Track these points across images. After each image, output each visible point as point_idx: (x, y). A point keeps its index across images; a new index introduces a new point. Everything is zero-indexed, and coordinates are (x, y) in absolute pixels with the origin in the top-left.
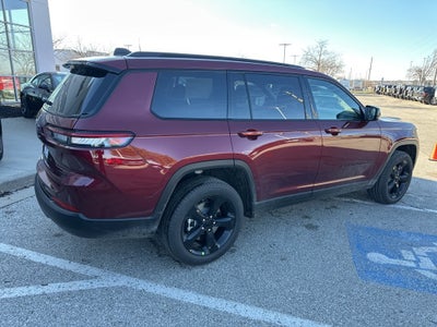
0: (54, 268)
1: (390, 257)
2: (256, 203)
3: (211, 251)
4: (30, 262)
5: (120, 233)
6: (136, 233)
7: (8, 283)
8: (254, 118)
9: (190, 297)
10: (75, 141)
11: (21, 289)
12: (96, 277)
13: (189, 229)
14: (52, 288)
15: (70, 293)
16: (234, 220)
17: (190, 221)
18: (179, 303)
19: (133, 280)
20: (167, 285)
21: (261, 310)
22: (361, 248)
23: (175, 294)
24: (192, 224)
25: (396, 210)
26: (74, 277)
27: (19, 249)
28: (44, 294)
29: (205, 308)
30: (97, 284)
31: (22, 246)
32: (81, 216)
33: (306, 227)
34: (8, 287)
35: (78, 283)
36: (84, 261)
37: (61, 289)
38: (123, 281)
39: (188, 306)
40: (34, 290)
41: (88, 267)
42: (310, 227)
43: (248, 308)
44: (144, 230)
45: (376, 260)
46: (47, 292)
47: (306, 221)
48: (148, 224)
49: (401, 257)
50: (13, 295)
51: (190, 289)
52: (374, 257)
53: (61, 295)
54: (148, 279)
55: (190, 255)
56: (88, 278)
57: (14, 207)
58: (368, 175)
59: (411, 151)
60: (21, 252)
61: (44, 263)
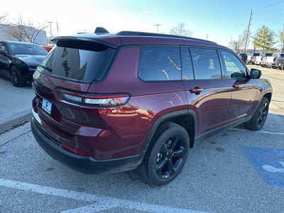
0: (58, 197)
1: (277, 168)
2: (196, 137)
3: (171, 175)
4: (37, 194)
10: (88, 101)
12: (94, 202)
16: (184, 151)
17: (158, 155)
19: (123, 201)
20: (148, 202)
22: (256, 162)
24: (160, 157)
25: (262, 135)
26: (77, 203)
30: (97, 208)
31: (25, 181)
32: (91, 159)
33: (217, 150)
42: (219, 150)
44: (133, 165)
45: (270, 171)
47: (215, 146)
52: (267, 167)
55: (161, 180)
59: (268, 96)
60: (26, 186)
61: (49, 194)
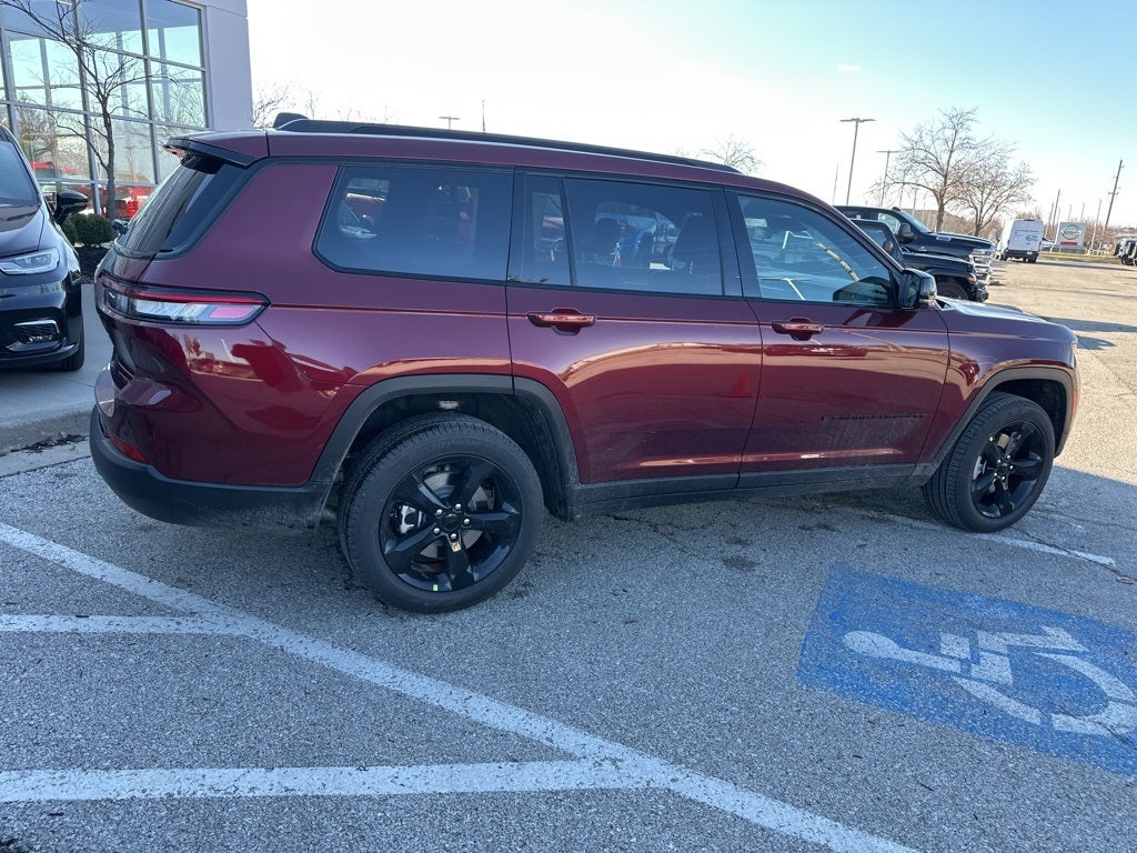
0: (113, 588)
1: (904, 645)
2: (578, 487)
3: (457, 586)
4: (70, 572)
5: (235, 516)
6: (271, 521)
7: (10, 606)
8: (581, 283)
9: (377, 672)
10: (144, 307)
11: (33, 618)
12: (192, 614)
13: (405, 527)
14: (97, 624)
15: (127, 636)
16: (518, 519)
17: (405, 510)
18: (346, 680)
19: (267, 627)
20: (337, 644)
21: (521, 713)
22: (840, 618)
23: (347, 662)
24: (411, 518)
26: (148, 607)
27: (57, 547)
28: (75, 632)
29: (398, 695)
30: (187, 627)
31: (65, 541)
32: (152, 470)
33: (726, 562)
34: (10, 612)
35: (151, 620)
36: (180, 583)
37: (112, 628)
38: (245, 626)
39: (361, 688)
40: (58, 624)
41: (184, 593)
42: (736, 563)
43: (495, 705)
44: (292, 517)
45: (864, 649)
46: (81, 630)
47: (733, 551)
48: (298, 503)
49: (933, 648)
50: (12, 629)
51: (382, 657)
52: (862, 639)
53: (108, 639)
54: (303, 629)
55: (400, 586)
56: (174, 613)
57: (76, 466)
58: (912, 449)
60: (58, 552)
61: (98, 577)
